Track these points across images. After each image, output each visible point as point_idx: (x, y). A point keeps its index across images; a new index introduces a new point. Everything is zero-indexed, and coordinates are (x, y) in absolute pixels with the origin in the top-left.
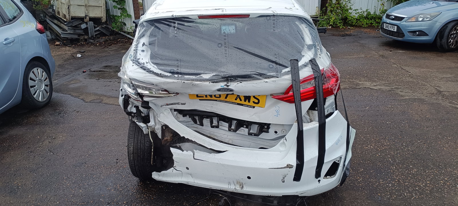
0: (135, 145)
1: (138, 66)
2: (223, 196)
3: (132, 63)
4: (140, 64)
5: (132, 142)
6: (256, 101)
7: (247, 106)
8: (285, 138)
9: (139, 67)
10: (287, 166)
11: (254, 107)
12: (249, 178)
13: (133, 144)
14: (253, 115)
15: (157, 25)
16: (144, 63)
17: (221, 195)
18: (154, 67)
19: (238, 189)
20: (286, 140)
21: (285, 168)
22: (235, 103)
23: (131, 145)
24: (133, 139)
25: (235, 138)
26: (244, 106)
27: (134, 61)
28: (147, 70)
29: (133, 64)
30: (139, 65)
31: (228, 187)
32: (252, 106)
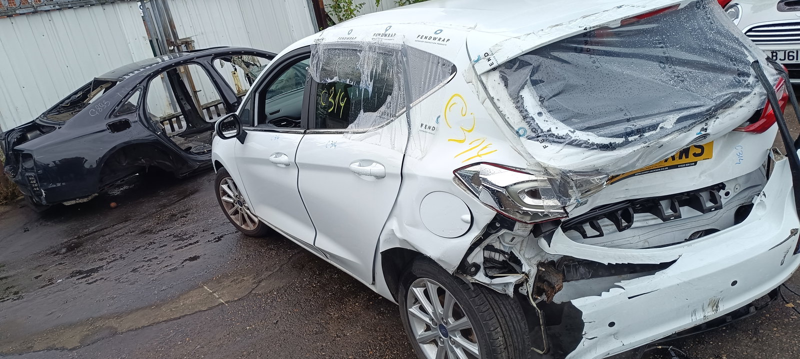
0: (504, 330)
1: (561, 143)
2: (667, 347)
3: (538, 143)
4: (564, 139)
5: (496, 327)
6: (699, 151)
7: (685, 165)
8: (762, 193)
9: (562, 145)
10: (792, 233)
11: (696, 163)
12: (734, 283)
13: (499, 329)
14: (700, 177)
15: (556, 54)
16: (567, 135)
17: (660, 347)
18: (588, 135)
19: (711, 315)
20: (765, 196)
21: (790, 237)
22: (664, 167)
23: (496, 333)
24: (494, 320)
25: (650, 236)
26: (680, 167)
27: (540, 139)
28: (584, 145)
29: (543, 144)
30: (562, 140)
31: (692, 320)
32: (693, 162)
